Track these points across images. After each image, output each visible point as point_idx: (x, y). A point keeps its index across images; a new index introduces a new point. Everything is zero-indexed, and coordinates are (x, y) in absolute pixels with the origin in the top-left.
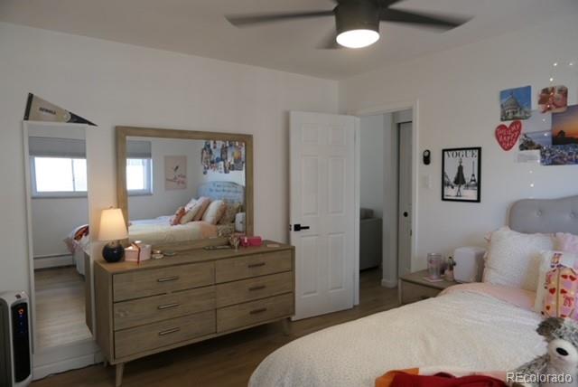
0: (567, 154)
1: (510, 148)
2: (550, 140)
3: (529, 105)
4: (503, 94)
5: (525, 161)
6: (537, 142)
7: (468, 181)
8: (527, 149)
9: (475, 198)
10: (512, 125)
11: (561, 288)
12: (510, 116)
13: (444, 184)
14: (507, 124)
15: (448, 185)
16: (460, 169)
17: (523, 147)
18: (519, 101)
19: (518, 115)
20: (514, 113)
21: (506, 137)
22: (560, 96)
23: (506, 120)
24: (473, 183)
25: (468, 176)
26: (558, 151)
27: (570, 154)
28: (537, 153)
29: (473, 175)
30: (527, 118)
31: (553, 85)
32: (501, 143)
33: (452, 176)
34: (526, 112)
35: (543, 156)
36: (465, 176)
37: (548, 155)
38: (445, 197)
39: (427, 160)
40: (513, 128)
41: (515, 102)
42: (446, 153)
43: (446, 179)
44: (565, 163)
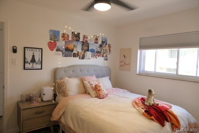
0: (68, 54)
1: (52, 50)
2: (64, 49)
3: (59, 37)
4: (51, 31)
5: (58, 55)
6: (61, 49)
7: (37, 61)
8: (58, 51)
9: (40, 68)
10: (54, 42)
12: (53, 39)
13: (25, 62)
14: (52, 41)
15: (27, 63)
16: (33, 56)
17: (57, 50)
18: (56, 35)
19: (56, 39)
20: (54, 38)
21: (52, 46)
22: (67, 37)
23: (52, 40)
24: (39, 62)
25: (37, 59)
26: (67, 53)
27: (69, 54)
28: (61, 53)
29: (39, 59)
30: (58, 41)
31: (65, 33)
32: (50, 48)
33: (29, 58)
34: (58, 39)
35: (63, 54)
36: (36, 59)
37: (64, 54)
38: (26, 68)
39: (15, 51)
40: (54, 43)
41: (54, 35)
42: (26, 49)
43: (26, 60)
44: (68, 56)
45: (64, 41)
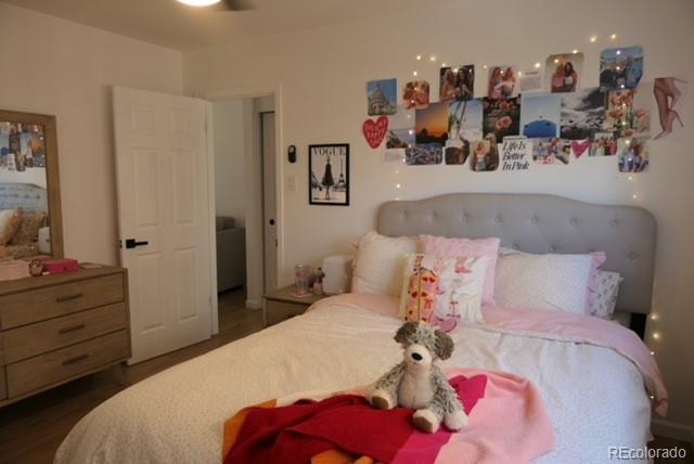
0: (428, 153)
1: (377, 146)
2: (414, 138)
3: (395, 100)
4: (370, 85)
5: (391, 160)
6: (402, 140)
7: (336, 181)
8: (393, 147)
9: (344, 201)
10: (379, 121)
11: (422, 291)
12: (377, 110)
13: (312, 185)
14: (375, 118)
15: (316, 186)
16: (328, 168)
17: (389, 145)
18: (386, 95)
19: (385, 110)
20: (380, 107)
21: (374, 133)
22: (423, 92)
23: (373, 114)
24: (341, 184)
25: (336, 176)
26: (422, 149)
27: (432, 154)
28: (402, 151)
29: (342, 175)
30: (393, 113)
31: (417, 80)
32: (368, 140)
33: (319, 176)
34: (392, 107)
35: (408, 154)
36: (334, 177)
37: (412, 154)
38: (313, 201)
39: (292, 157)
40: (380, 124)
41: (381, 96)
42: (313, 149)
43: (313, 179)
44: (427, 163)
45: (413, 110)
